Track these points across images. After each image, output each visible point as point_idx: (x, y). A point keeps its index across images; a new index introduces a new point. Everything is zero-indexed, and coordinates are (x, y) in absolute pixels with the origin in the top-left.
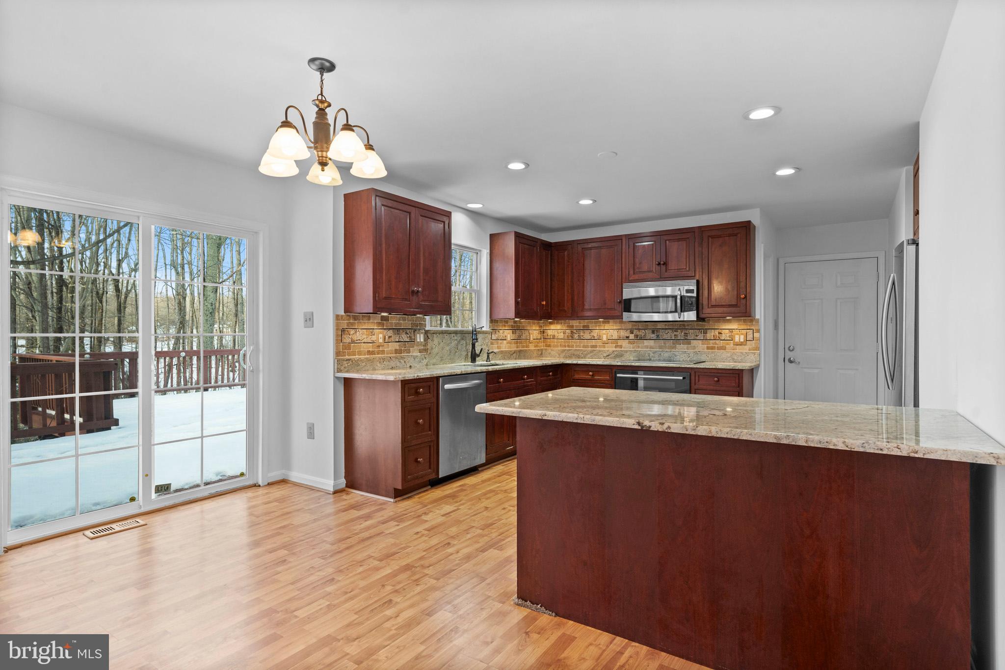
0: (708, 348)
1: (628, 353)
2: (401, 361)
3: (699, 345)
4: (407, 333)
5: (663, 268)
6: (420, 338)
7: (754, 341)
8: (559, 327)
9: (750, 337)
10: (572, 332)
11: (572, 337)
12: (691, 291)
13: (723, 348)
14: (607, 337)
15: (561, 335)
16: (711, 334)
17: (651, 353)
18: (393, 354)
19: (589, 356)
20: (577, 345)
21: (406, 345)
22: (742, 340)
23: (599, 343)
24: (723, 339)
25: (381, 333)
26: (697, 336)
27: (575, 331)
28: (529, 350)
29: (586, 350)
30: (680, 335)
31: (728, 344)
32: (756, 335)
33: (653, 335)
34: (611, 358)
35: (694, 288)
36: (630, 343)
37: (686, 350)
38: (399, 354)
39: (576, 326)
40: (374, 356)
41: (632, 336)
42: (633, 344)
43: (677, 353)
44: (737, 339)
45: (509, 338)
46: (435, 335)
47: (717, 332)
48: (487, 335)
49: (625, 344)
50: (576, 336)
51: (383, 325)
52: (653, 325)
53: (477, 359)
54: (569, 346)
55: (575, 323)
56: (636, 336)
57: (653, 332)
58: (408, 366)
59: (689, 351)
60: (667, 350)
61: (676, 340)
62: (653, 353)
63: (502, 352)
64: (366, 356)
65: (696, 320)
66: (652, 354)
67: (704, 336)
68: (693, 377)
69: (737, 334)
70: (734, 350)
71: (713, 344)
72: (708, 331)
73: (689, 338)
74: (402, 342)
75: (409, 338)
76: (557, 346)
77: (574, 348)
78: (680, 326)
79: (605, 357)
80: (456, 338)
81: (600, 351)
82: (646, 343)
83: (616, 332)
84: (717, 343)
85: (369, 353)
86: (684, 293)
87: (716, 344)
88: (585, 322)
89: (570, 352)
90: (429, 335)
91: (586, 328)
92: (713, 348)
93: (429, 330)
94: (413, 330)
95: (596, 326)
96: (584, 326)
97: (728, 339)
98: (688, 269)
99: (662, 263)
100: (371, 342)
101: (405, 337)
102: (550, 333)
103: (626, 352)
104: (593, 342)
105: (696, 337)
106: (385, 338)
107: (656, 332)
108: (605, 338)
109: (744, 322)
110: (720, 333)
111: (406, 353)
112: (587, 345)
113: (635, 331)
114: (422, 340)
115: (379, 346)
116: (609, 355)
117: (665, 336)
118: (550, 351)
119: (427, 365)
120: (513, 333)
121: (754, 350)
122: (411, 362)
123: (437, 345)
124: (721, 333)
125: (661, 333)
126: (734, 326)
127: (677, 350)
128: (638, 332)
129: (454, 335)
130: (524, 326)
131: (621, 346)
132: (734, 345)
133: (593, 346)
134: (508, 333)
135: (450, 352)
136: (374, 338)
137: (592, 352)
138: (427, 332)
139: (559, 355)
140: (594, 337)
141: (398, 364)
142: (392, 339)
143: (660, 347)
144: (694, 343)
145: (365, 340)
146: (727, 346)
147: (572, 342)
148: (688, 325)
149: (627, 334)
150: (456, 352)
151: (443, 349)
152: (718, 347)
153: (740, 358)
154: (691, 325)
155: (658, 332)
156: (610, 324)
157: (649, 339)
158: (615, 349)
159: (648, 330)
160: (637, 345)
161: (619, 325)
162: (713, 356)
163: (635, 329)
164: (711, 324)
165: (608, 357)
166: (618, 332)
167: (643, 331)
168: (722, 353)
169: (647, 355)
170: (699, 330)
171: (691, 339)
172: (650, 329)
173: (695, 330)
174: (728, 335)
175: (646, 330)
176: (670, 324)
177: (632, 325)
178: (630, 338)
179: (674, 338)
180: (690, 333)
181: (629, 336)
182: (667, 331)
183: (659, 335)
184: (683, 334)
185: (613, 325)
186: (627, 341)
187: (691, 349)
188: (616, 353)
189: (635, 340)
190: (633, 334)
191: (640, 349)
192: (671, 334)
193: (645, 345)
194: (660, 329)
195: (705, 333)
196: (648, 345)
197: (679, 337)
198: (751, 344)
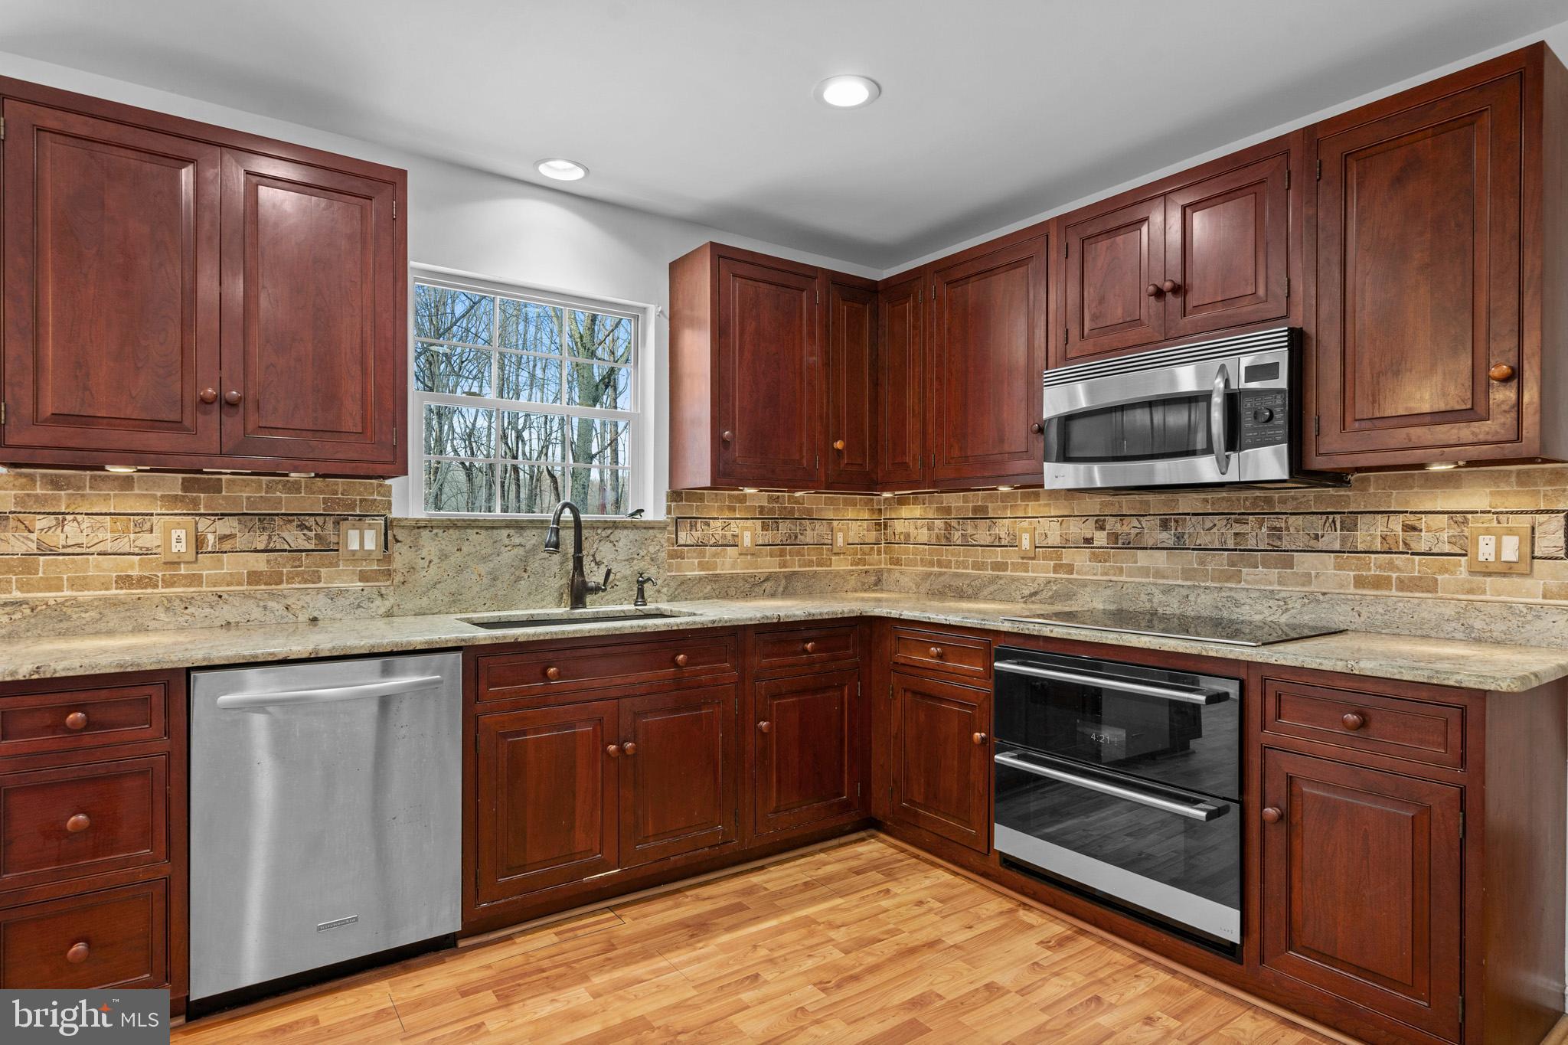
0: (1359, 582)
1: (1088, 589)
2: (271, 604)
3: (1323, 571)
4: (302, 527)
5: (1174, 302)
6: (363, 539)
8: (916, 511)
9: (1550, 542)
10: (948, 526)
11: (948, 539)
12: (1270, 371)
13: (1426, 584)
14: (1033, 539)
15: (923, 535)
16: (1370, 532)
17: (1156, 592)
18: (240, 584)
20: (960, 563)
21: (300, 559)
22: (1512, 556)
23: (1012, 556)
24: (1424, 548)
25: (179, 526)
26: (1317, 537)
27: (954, 523)
28: (830, 572)
29: (979, 576)
30: (1256, 534)
31: (1444, 570)
33: (1165, 535)
35: (1281, 357)
36: (1095, 558)
37: (1274, 587)
38: (265, 584)
39: (958, 509)
40: (149, 591)
41: (1100, 538)
42: (1105, 561)
43: (1241, 596)
44: (1483, 552)
45: (747, 540)
46: (425, 533)
47: (1396, 524)
48: (651, 531)
49: (1080, 559)
50: (956, 536)
51: (195, 503)
53: (589, 598)
54: (940, 564)
55: (954, 500)
56: (1114, 537)
57: (1165, 525)
58: (303, 617)
59: (1286, 591)
60: (1207, 584)
61: (1241, 551)
62: (1164, 592)
63: (715, 579)
64: (114, 592)
65: (1286, 477)
66: (1159, 597)
67: (1343, 540)
68: (1254, 699)
69: (1490, 532)
70: (1470, 591)
71: (1379, 567)
72: (1361, 519)
73: (1285, 544)
74: (285, 550)
75: (313, 541)
76: (913, 563)
77: (953, 570)
78: (1254, 504)
80: (517, 540)
81: (1013, 580)
82: (1142, 558)
83: (1055, 526)
84: (1399, 563)
85: (125, 581)
86: (1241, 383)
87: (1392, 566)
88: (976, 498)
89: (942, 578)
90: (400, 534)
91: (980, 514)
92: (1380, 583)
93: (400, 520)
94: (330, 521)
95: (1005, 508)
96: (975, 509)
97: (1447, 548)
98: (1261, 292)
99: (1168, 285)
100: (137, 550)
101: (295, 538)
102: (899, 527)
103: (1084, 584)
104: (998, 555)
105: (1313, 543)
106: (199, 543)
107: (1173, 523)
108: (1026, 543)
110: (1411, 528)
111: (300, 583)
112: (983, 563)
113: (1110, 523)
114: (370, 545)
115: (174, 564)
116: (1035, 594)
117: (1204, 540)
118: (897, 574)
119: (389, 614)
120: (765, 528)
122: (319, 605)
123: (436, 561)
124: (1414, 529)
125: (1190, 527)
126: (1473, 499)
127: (1243, 585)
128: (1118, 525)
129: (512, 532)
130: (809, 511)
131: (1070, 569)
132: (1472, 573)
134: (747, 529)
135: (495, 579)
136: (147, 540)
137: (994, 580)
138: (388, 525)
139: (918, 586)
140: (1000, 539)
141: (257, 613)
142: (239, 543)
143: (1187, 574)
144: (1305, 562)
145: (108, 547)
146: (1439, 577)
147: (948, 554)
148: (1283, 501)
149: (1087, 529)
150: (519, 579)
151: (460, 569)
152: (1400, 580)
153: (1499, 627)
154: (1294, 498)
155: (1180, 523)
156: (1041, 502)
157: (1151, 548)
158: (1054, 576)
159: (1148, 518)
160: (1117, 567)
161: (1066, 503)
162: (1381, 611)
163: (1111, 515)
164: (1375, 495)
165: (1033, 598)
166: (1061, 524)
167: (1135, 522)
168: (1416, 601)
169: (1144, 597)
170: (1324, 517)
171: (1294, 548)
172: (1154, 515)
173: (1308, 517)
174: (1445, 536)
175: (1141, 518)
176: (1219, 499)
177: (1102, 503)
178: (1096, 543)
179: (1236, 544)
180: (1288, 529)
181: (1092, 539)
182: (1208, 522)
183: (1184, 533)
184: (1264, 530)
185: (1049, 505)
186: (1087, 550)
187: (1297, 584)
188: (1054, 588)
189: (1112, 548)
190: (1104, 530)
191: (1123, 578)
192: (1223, 530)
193: (1139, 564)
194: (1188, 514)
195: (1350, 527)
196: (1148, 568)
197: (1251, 543)
198: (1559, 573)
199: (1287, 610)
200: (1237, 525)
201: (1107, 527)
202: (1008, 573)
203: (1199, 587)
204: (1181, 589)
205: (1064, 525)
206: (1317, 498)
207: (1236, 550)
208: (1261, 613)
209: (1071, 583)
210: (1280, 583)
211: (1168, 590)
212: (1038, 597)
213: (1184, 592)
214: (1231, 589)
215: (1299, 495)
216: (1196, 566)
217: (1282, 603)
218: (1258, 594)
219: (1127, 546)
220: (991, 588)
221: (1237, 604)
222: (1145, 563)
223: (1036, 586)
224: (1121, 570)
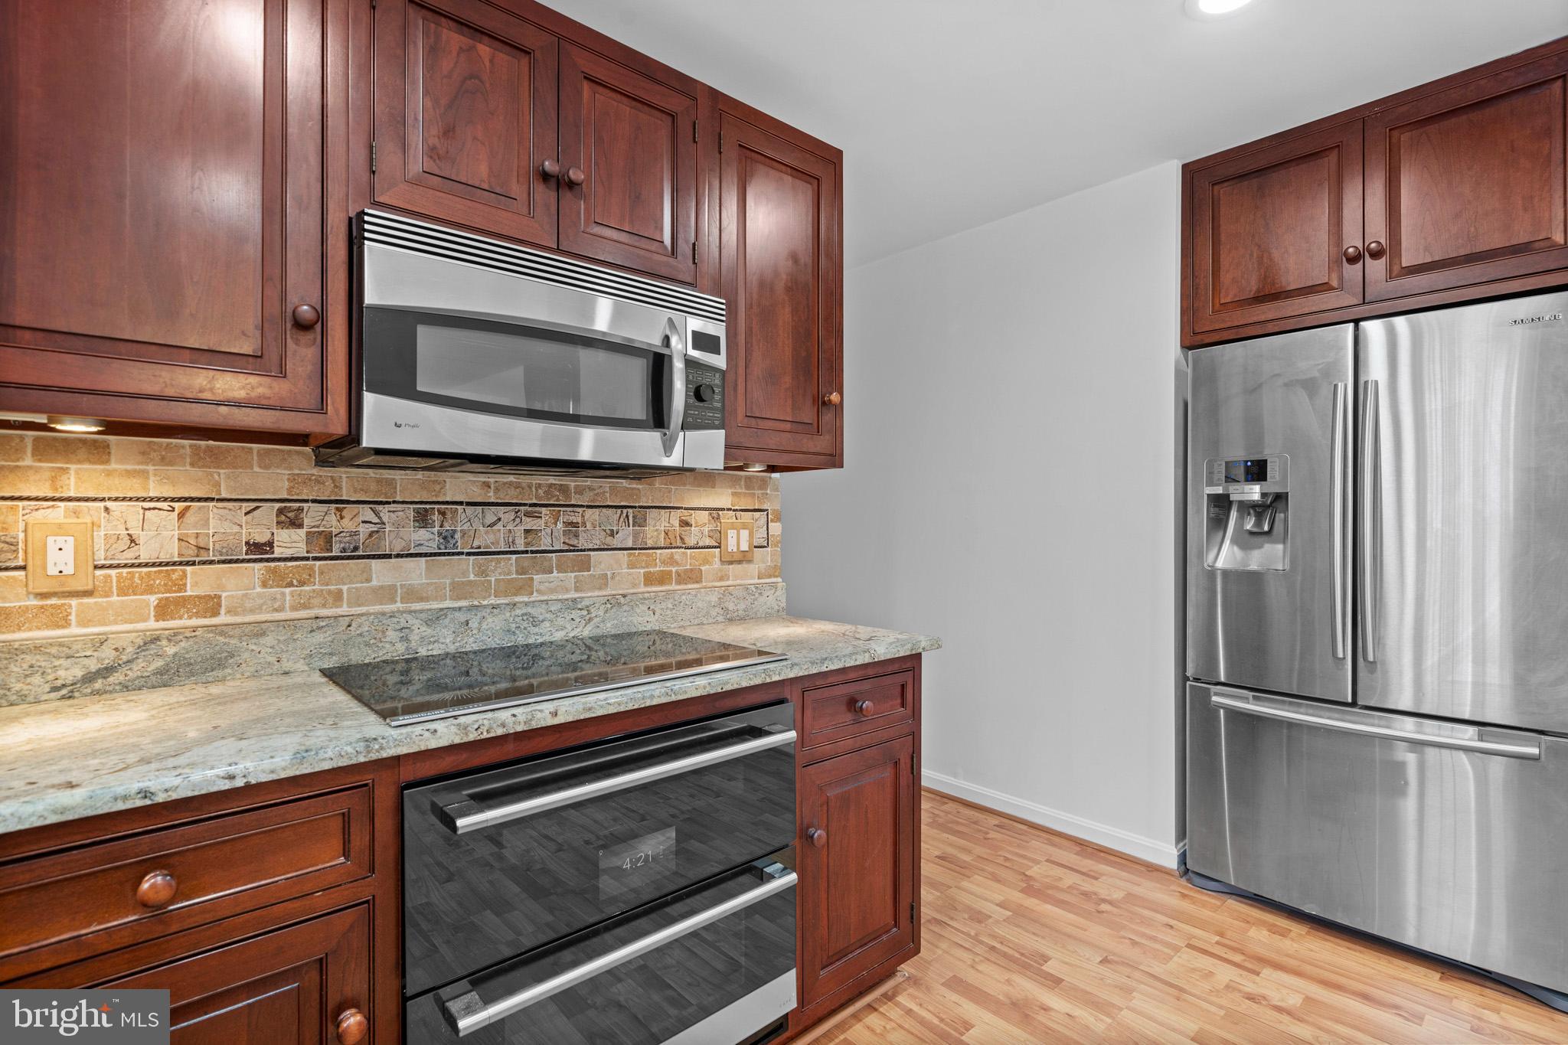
0: (649, 580)
1: (269, 640)
3: (619, 571)
7: (769, 549)
9: (760, 535)
13: (692, 576)
14: (85, 549)
16: (658, 526)
17: (415, 623)
22: (744, 547)
24: (693, 542)
26: (612, 534)
30: (550, 530)
31: (706, 562)
32: (776, 528)
33: (423, 535)
37: (573, 595)
41: (290, 541)
42: (302, 583)
43: (537, 611)
44: (731, 545)
47: (675, 517)
52: (423, 486)
56: (323, 540)
57: (422, 519)
59: (591, 595)
60: (493, 601)
61: (533, 553)
62: (428, 623)
66: (419, 632)
67: (636, 535)
69: (733, 527)
70: (721, 579)
71: (663, 562)
72: (652, 514)
73: (582, 543)
78: (548, 494)
82: (381, 572)
83: (162, 519)
84: (676, 557)
87: (672, 561)
92: (663, 579)
97: (708, 542)
103: (258, 631)
105: (609, 540)
107: (436, 517)
109: (748, 487)
110: (685, 524)
113: (312, 516)
116: (107, 671)
117: (485, 539)
121: (770, 576)
124: (687, 524)
125: (463, 521)
126: (721, 496)
127: (535, 596)
128: (333, 519)
131: (211, 605)
132: (722, 562)
143: (460, 590)
144: (602, 562)
146: (703, 568)
149: (261, 526)
153: (742, 606)
154: (591, 489)
155: (449, 515)
156: (113, 466)
157: (398, 556)
158: (162, 624)
159: (392, 507)
160: (330, 592)
161: (197, 472)
162: (670, 606)
163: (314, 501)
164: (660, 490)
165: (98, 684)
166: (181, 515)
167: (367, 513)
168: (693, 592)
169: (392, 635)
170: (619, 511)
171: (591, 546)
172: (403, 502)
173: (604, 510)
174: (706, 529)
175: (379, 508)
176: (505, 484)
177: (293, 479)
178: (278, 552)
179: (527, 544)
180: (584, 524)
181: (270, 544)
182: (491, 515)
183: (454, 531)
184: (560, 525)
185: (144, 474)
186: (257, 566)
187: (594, 588)
188: (171, 650)
189: (316, 559)
190: (300, 526)
191: (344, 609)
192: (510, 527)
193: (374, 583)
194: (461, 503)
195: (640, 522)
196: (392, 588)
197: (545, 543)
198: (765, 558)
199: (590, 620)
200: (528, 519)
201: (306, 522)
203: (485, 607)
204: (457, 614)
205: (190, 517)
206: (612, 489)
207: (526, 552)
208: (563, 628)
209: (222, 634)
210: (577, 589)
211: (435, 618)
212: (117, 678)
213: (462, 617)
214: (526, 604)
215: (595, 485)
216: (472, 577)
217: (585, 613)
218: (559, 605)
219: (351, 554)
221: (535, 622)
222: (387, 581)
223: (107, 655)
224: (338, 597)
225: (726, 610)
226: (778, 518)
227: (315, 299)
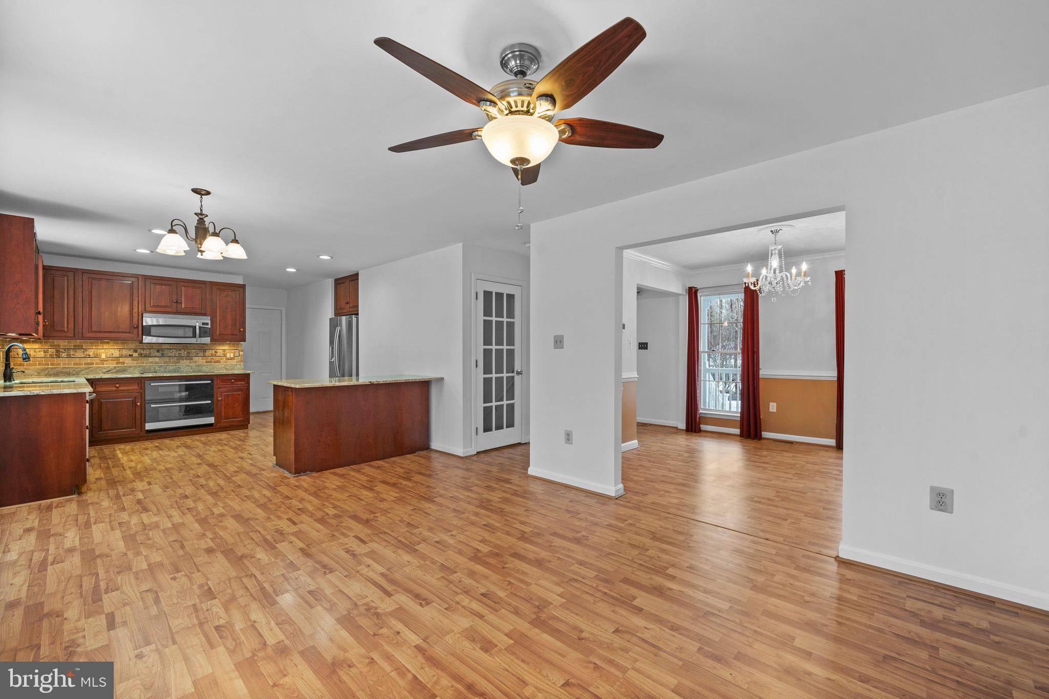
0: (206, 362)
3: (200, 360)
5: (180, 305)
7: (240, 357)
8: (37, 346)
9: (237, 354)
10: (58, 351)
11: (58, 356)
12: (207, 324)
13: (219, 362)
14: (106, 355)
15: (43, 354)
16: (208, 353)
19: (83, 372)
20: (66, 364)
22: (232, 356)
23: (96, 360)
24: (218, 355)
27: (62, 350)
29: (79, 368)
30: (183, 353)
31: (221, 359)
32: (241, 353)
33: (158, 354)
34: (111, 373)
36: (134, 360)
37: (189, 364)
39: (64, 346)
41: (135, 355)
42: (138, 360)
43: (181, 366)
44: (228, 356)
47: (213, 352)
49: (128, 361)
50: (63, 355)
54: (53, 364)
55: (62, 343)
56: (141, 355)
57: (158, 351)
59: (192, 364)
60: (172, 364)
61: (180, 358)
62: (159, 367)
66: (157, 368)
67: (203, 354)
68: (215, 381)
69: (229, 352)
70: (226, 363)
71: (210, 359)
72: (207, 350)
73: (191, 355)
78: (184, 347)
79: (104, 373)
81: (98, 368)
82: (150, 359)
83: (117, 351)
84: (214, 358)
86: (201, 325)
87: (212, 359)
88: (77, 342)
91: (78, 347)
92: (210, 362)
95: (92, 346)
96: (75, 346)
97: (222, 355)
98: (200, 308)
99: (179, 301)
103: (130, 367)
104: (89, 360)
105: (197, 355)
107: (161, 351)
108: (103, 356)
109: (234, 346)
110: (215, 352)
112: (81, 363)
113: (139, 351)
117: (170, 354)
121: (241, 363)
124: (217, 352)
125: (165, 352)
126: (226, 347)
127: (181, 364)
128: (142, 351)
131: (124, 363)
132: (227, 360)
133: (86, 364)
137: (88, 368)
140: (89, 355)
143: (165, 362)
144: (196, 359)
147: (58, 361)
148: (190, 347)
149: (130, 352)
152: (214, 361)
153: (231, 368)
154: (193, 347)
156: (111, 345)
157: (153, 357)
158: (116, 365)
161: (121, 345)
162: (211, 367)
164: (210, 346)
166: (119, 351)
167: (148, 351)
168: (218, 365)
169: (152, 369)
170: (199, 350)
172: (153, 350)
173: (196, 350)
174: (222, 353)
176: (173, 347)
177: (136, 346)
179: (178, 356)
180: (191, 352)
181: (133, 354)
182: (171, 351)
184: (185, 353)
185: (115, 346)
186: (131, 357)
189: (140, 357)
190: (136, 352)
192: (175, 353)
194: (165, 350)
197: (183, 355)
198: (237, 359)
200: (179, 352)
202: (94, 366)
203: (169, 365)
205: (121, 351)
206: (198, 347)
208: (186, 370)
209: (125, 367)
219: (146, 356)
220: (87, 371)
222: (152, 361)
223: (109, 368)
224: (143, 363)
225: (226, 368)
226: (242, 351)
227: (137, 323)
